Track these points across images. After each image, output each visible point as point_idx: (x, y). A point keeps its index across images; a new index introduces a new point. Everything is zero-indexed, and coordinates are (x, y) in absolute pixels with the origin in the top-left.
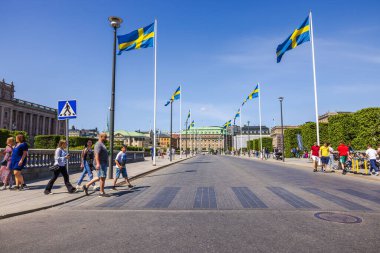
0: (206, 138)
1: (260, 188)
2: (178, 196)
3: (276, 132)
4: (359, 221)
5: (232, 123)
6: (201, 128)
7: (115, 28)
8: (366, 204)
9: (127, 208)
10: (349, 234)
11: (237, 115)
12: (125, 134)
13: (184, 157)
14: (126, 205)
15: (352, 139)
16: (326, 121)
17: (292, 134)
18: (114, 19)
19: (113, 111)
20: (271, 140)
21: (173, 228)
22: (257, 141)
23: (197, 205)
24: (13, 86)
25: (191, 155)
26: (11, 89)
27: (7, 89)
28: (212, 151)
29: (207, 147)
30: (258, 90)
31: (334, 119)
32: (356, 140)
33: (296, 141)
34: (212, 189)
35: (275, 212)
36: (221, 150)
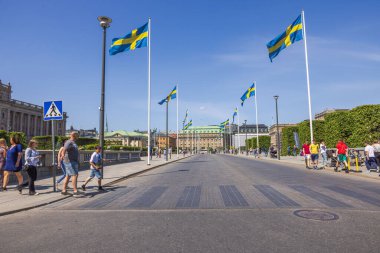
0: (205, 137)
1: (247, 186)
2: (163, 195)
3: (275, 130)
4: (336, 217)
5: (230, 122)
6: (200, 127)
7: (105, 28)
8: (349, 201)
9: (109, 208)
10: (323, 231)
11: (235, 114)
12: (124, 133)
13: (181, 156)
14: (109, 205)
15: (348, 136)
16: (322, 119)
17: (289, 132)
18: (103, 19)
19: (103, 111)
20: (269, 139)
21: (149, 228)
22: (255, 140)
23: (179, 205)
24: (10, 87)
25: (189, 154)
26: (9, 90)
27: (5, 89)
28: (211, 150)
29: (206, 146)
30: (254, 89)
31: (330, 117)
32: (352, 137)
33: (293, 139)
34: (199, 188)
35: (255, 210)
36: (220, 148)
